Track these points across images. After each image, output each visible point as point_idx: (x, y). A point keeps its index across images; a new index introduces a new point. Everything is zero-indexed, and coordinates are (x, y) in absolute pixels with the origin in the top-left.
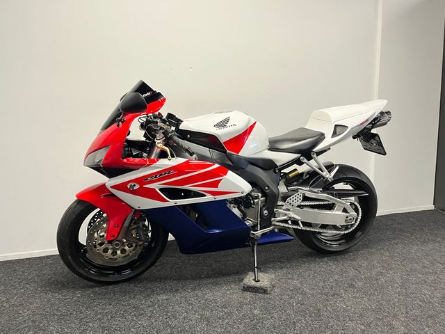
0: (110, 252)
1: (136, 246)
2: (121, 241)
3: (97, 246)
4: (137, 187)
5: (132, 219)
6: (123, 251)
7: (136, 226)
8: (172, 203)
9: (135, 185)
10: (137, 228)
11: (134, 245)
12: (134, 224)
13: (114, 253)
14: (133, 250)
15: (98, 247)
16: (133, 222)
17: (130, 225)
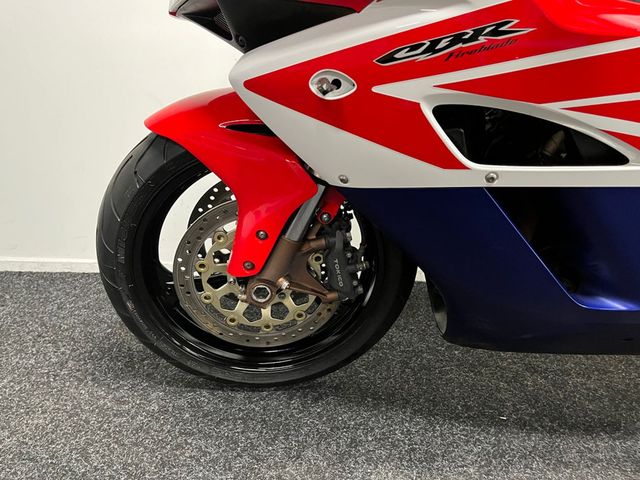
0: (241, 307)
1: (318, 301)
2: (273, 284)
3: (206, 285)
4: (348, 89)
5: (314, 219)
6: (279, 311)
7: (323, 242)
8: (476, 174)
9: (337, 84)
10: (328, 250)
11: (312, 298)
12: (319, 235)
13: (253, 312)
14: (309, 311)
15: (208, 289)
16: (317, 228)
17: (304, 239)
